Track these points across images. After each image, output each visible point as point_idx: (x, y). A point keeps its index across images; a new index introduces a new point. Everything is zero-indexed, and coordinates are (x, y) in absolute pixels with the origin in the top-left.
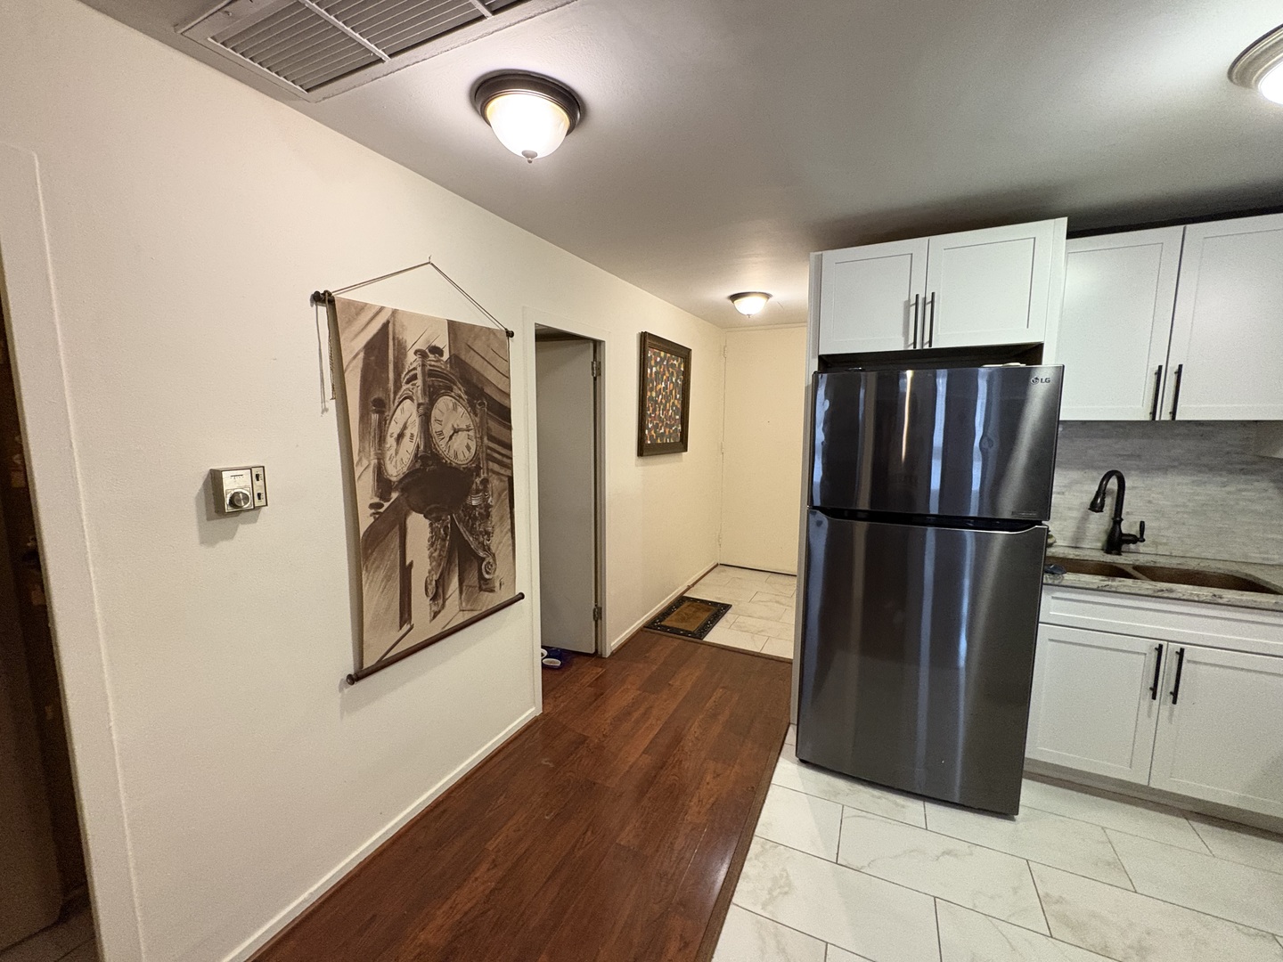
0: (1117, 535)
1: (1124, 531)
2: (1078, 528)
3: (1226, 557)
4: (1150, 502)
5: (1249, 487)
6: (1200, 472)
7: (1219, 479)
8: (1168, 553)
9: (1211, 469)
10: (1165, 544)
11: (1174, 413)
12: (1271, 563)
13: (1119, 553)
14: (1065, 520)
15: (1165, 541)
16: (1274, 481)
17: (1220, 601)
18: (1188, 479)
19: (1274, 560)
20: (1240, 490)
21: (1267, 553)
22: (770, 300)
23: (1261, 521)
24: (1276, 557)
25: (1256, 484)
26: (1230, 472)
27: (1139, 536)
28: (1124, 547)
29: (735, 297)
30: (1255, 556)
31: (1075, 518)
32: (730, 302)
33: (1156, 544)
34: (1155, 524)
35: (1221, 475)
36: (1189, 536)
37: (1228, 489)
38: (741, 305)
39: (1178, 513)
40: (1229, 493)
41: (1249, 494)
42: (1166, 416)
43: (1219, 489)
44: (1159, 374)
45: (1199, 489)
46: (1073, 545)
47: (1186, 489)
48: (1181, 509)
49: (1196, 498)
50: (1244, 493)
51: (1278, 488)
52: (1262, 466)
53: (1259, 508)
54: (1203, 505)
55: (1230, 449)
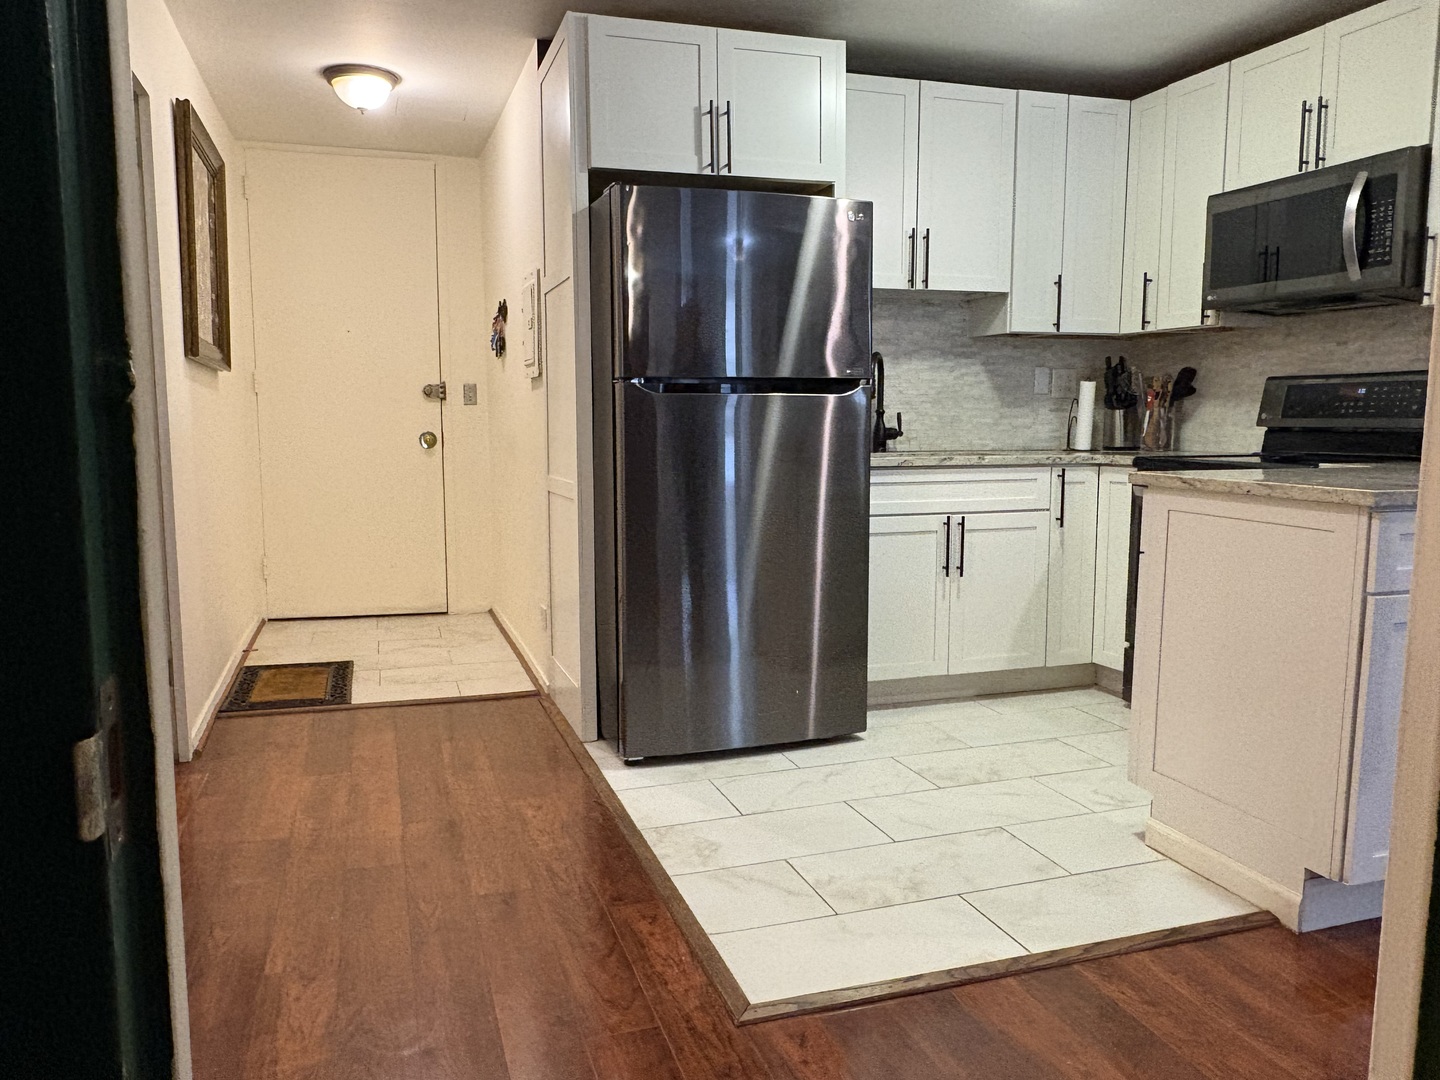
0: (882, 432)
1: (886, 425)
5: (969, 371)
6: (935, 356)
7: (948, 364)
8: (919, 449)
9: (944, 353)
10: (916, 439)
11: (926, 281)
13: (885, 450)
16: (984, 364)
17: (984, 463)
18: (926, 364)
20: (963, 375)
22: (399, 88)
23: (978, 406)
25: (972, 367)
26: (955, 356)
27: (897, 430)
29: (332, 72)
32: (325, 82)
34: (907, 416)
35: (949, 360)
36: (932, 428)
37: (955, 374)
38: (344, 86)
39: (922, 402)
40: (955, 378)
41: (969, 378)
42: (919, 286)
43: (949, 374)
44: (913, 237)
45: (935, 376)
47: (926, 376)
48: (923, 399)
49: (934, 385)
50: (965, 378)
51: (988, 371)
52: (975, 349)
53: (976, 392)
54: (940, 393)
55: (954, 331)
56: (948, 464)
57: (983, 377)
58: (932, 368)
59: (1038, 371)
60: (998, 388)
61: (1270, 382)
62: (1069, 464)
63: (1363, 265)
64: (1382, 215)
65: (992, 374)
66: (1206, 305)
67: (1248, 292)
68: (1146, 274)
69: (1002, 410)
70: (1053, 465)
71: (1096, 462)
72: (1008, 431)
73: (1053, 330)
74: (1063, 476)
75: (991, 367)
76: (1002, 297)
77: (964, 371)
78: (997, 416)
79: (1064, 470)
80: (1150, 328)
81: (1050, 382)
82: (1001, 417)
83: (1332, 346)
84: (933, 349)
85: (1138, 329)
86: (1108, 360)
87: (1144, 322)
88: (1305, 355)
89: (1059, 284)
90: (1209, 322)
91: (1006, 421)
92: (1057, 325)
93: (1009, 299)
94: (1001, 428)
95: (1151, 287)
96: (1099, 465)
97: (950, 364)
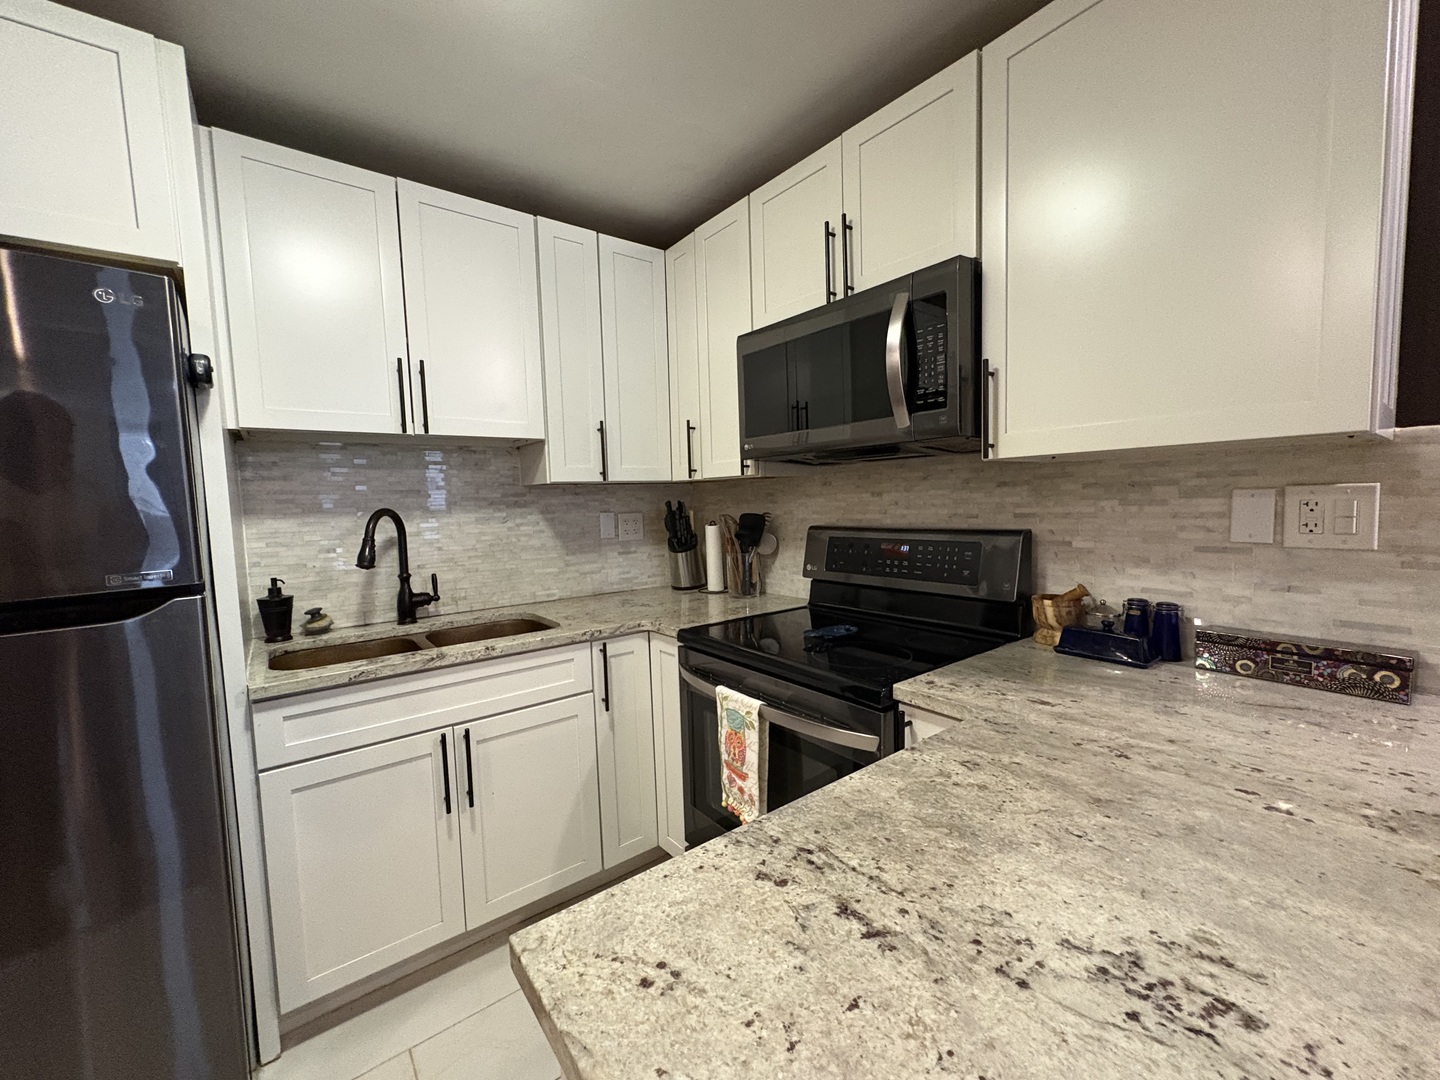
0: (408, 597)
1: (415, 591)
2: (364, 597)
3: (518, 600)
4: (440, 549)
5: (525, 521)
6: (480, 507)
7: (499, 514)
8: (469, 609)
9: (491, 503)
10: (465, 598)
11: (427, 426)
12: (555, 598)
13: (414, 621)
14: (344, 589)
15: (463, 594)
16: (542, 513)
17: (494, 654)
18: (472, 516)
19: (554, 595)
20: (518, 525)
21: (549, 589)
23: (539, 557)
24: (556, 591)
25: (529, 517)
26: (508, 506)
27: (432, 594)
28: (420, 611)
30: (541, 595)
31: (357, 584)
33: (455, 600)
34: (450, 576)
35: (500, 510)
36: (485, 585)
37: (509, 524)
39: (470, 558)
40: (510, 529)
41: (526, 528)
42: (420, 430)
43: (502, 525)
44: (400, 370)
45: (485, 528)
46: (362, 623)
47: (473, 529)
48: (472, 554)
49: (483, 538)
50: (522, 528)
51: (547, 520)
52: (529, 498)
53: (536, 542)
54: (491, 545)
55: (502, 480)
56: (438, 664)
57: (543, 525)
58: (477, 521)
59: (603, 516)
60: (559, 535)
61: (812, 531)
62: (613, 636)
63: (912, 409)
64: (930, 345)
65: (551, 522)
66: (745, 455)
67: (784, 440)
68: (688, 422)
69: (567, 558)
70: (592, 640)
71: (644, 629)
72: (574, 578)
73: (600, 479)
74: (604, 651)
75: (549, 516)
76: (540, 443)
77: (518, 521)
78: (562, 565)
79: (605, 645)
80: (697, 477)
81: (617, 527)
82: (567, 565)
83: (866, 496)
84: (477, 499)
85: (685, 477)
86: (669, 504)
87: (691, 471)
88: (843, 504)
89: (601, 430)
90: (750, 472)
91: (573, 568)
92: (604, 474)
93: (546, 447)
94: (568, 576)
95: (695, 435)
96: (649, 631)
97: (504, 514)
